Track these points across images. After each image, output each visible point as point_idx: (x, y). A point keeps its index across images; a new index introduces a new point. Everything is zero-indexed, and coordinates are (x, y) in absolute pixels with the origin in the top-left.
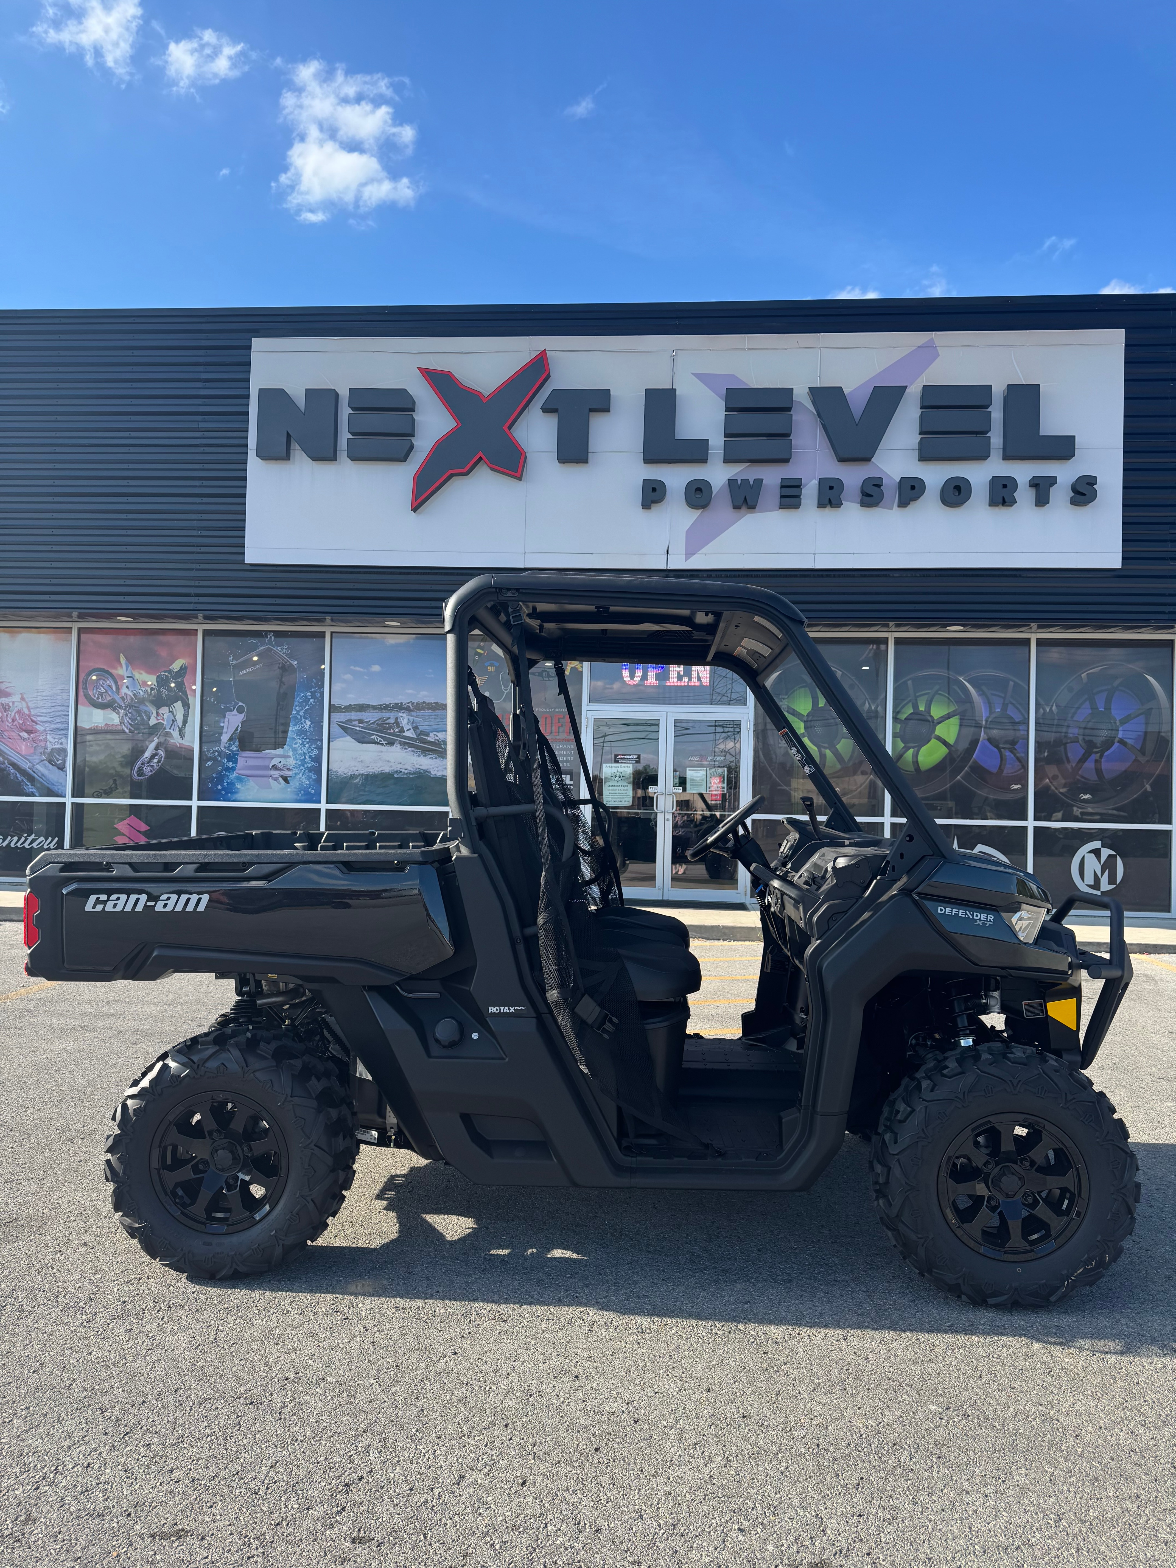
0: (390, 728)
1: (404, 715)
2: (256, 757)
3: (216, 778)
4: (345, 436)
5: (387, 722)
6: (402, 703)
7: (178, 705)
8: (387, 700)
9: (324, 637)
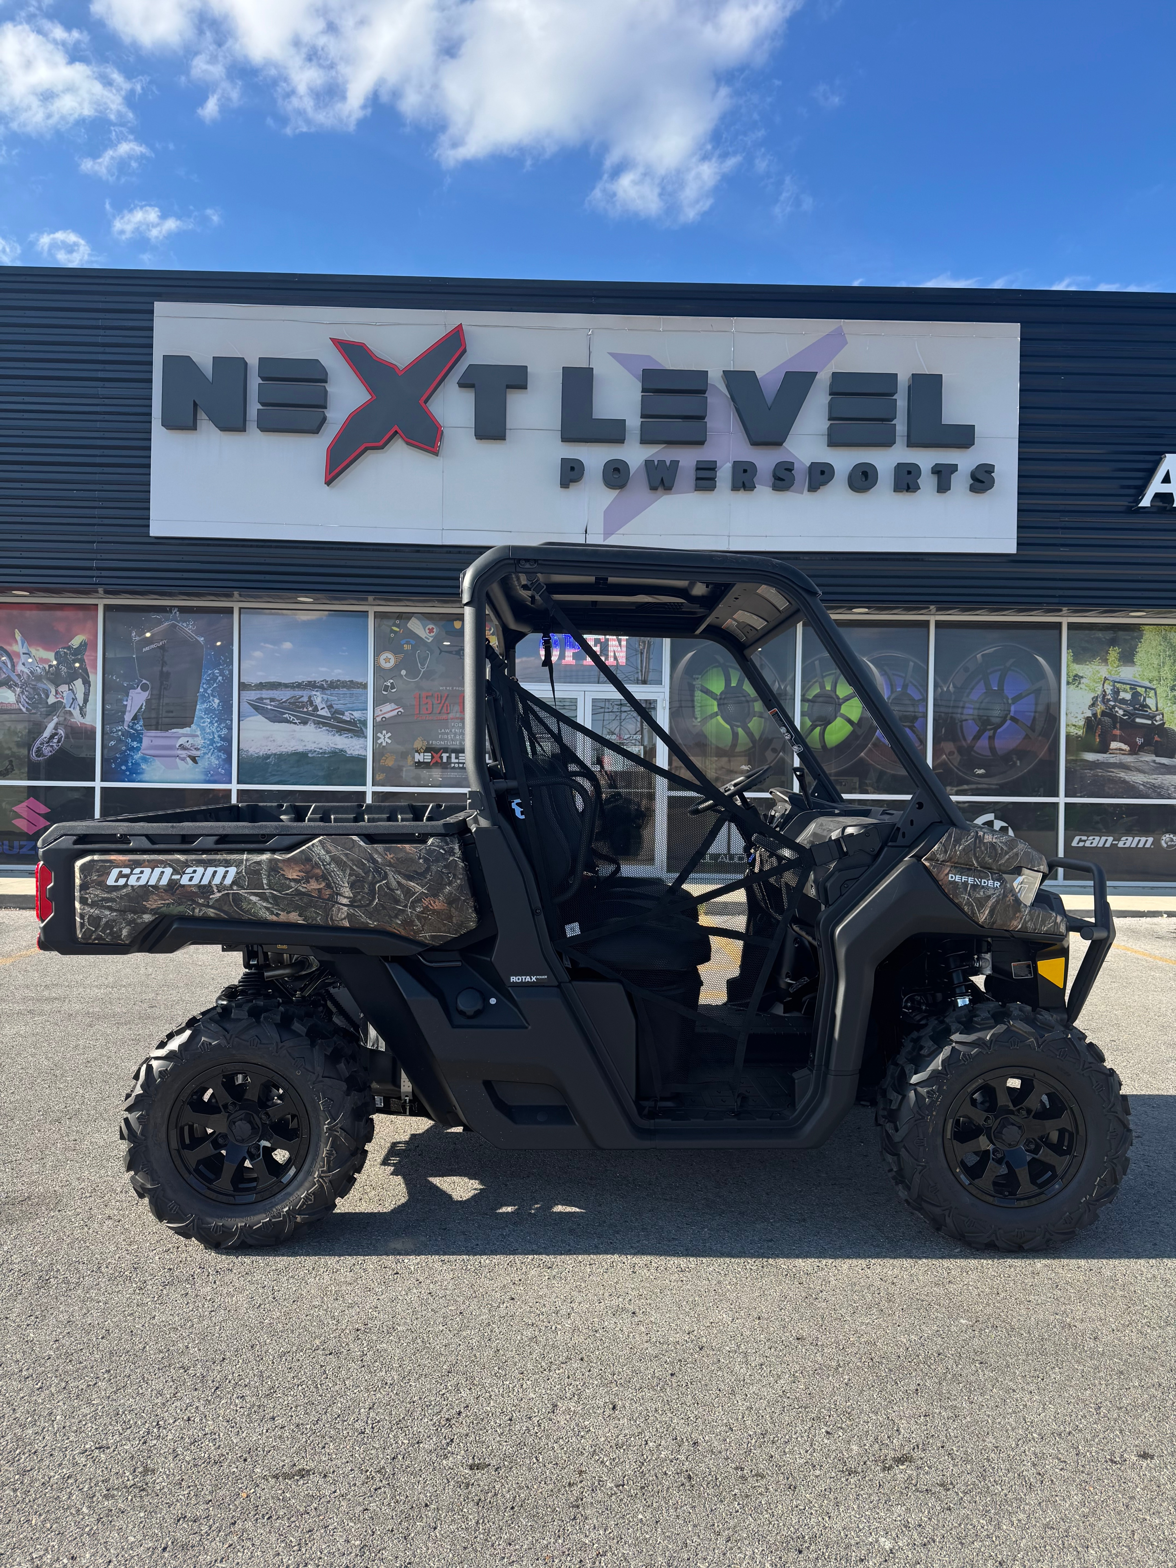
0: (303, 707)
1: (318, 693)
2: (162, 737)
3: (119, 758)
4: (254, 407)
5: (300, 700)
6: (315, 681)
7: (79, 683)
8: (300, 678)
9: (232, 613)
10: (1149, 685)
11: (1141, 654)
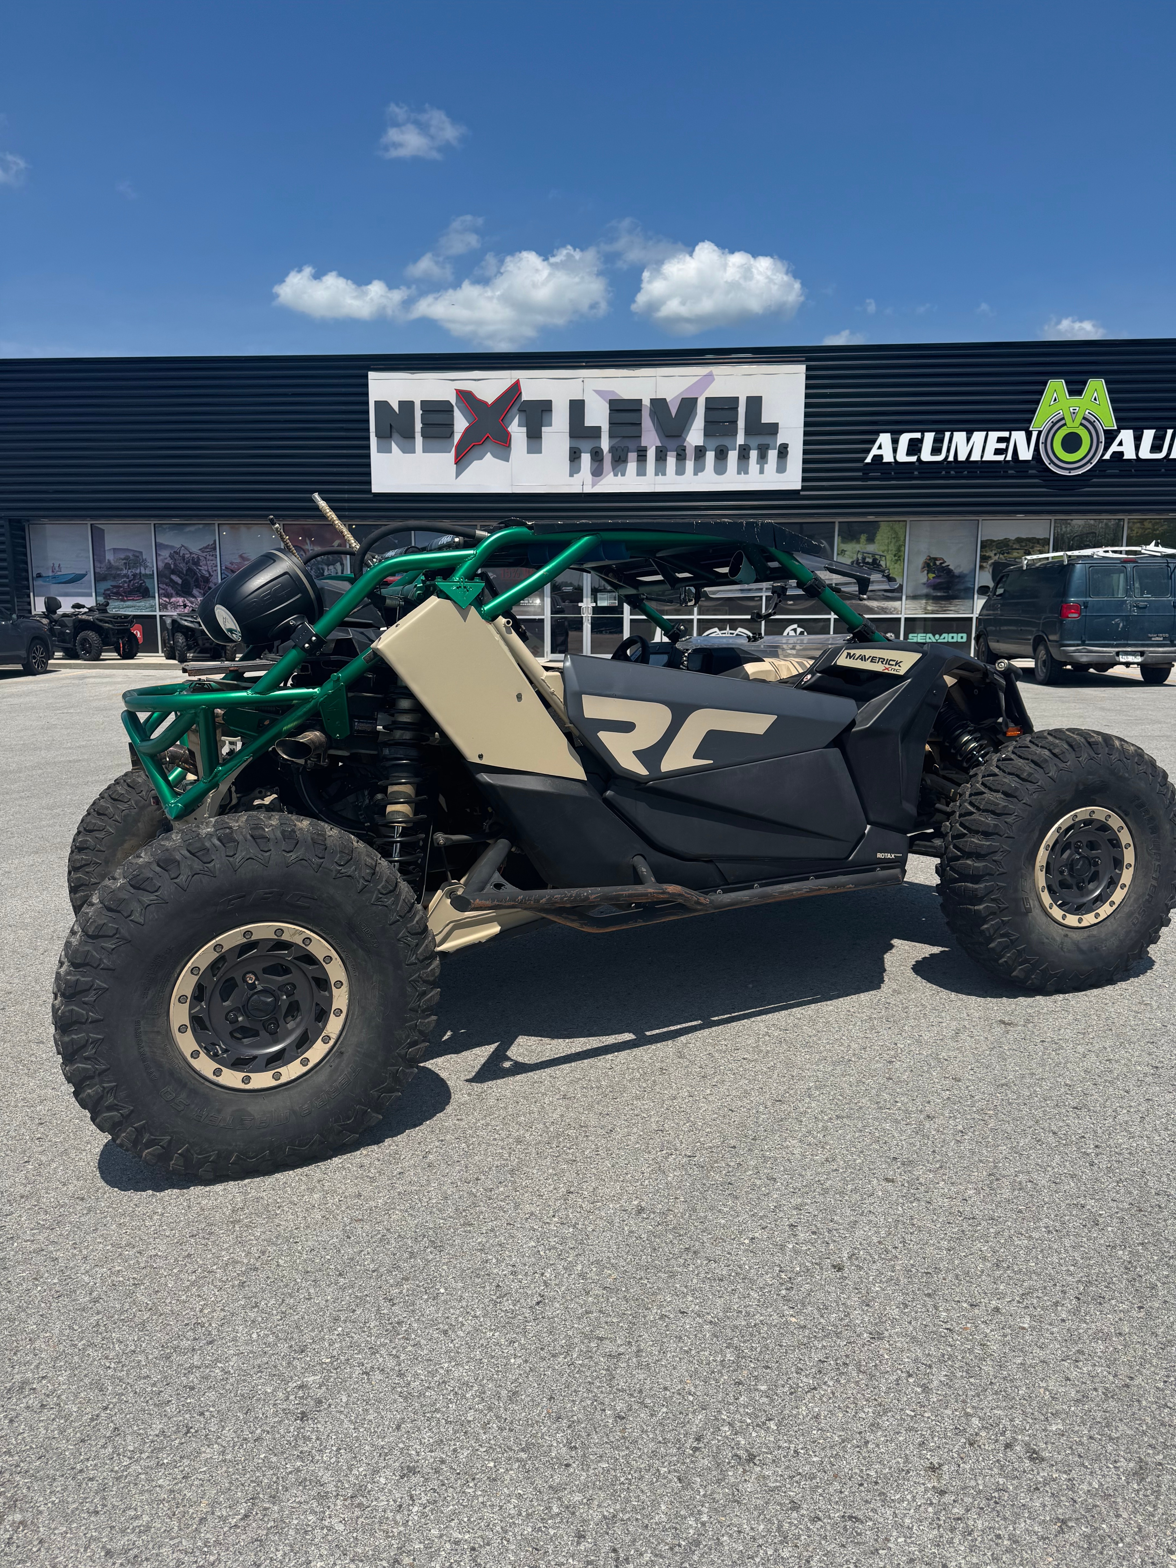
10: (881, 553)
11: (878, 537)
